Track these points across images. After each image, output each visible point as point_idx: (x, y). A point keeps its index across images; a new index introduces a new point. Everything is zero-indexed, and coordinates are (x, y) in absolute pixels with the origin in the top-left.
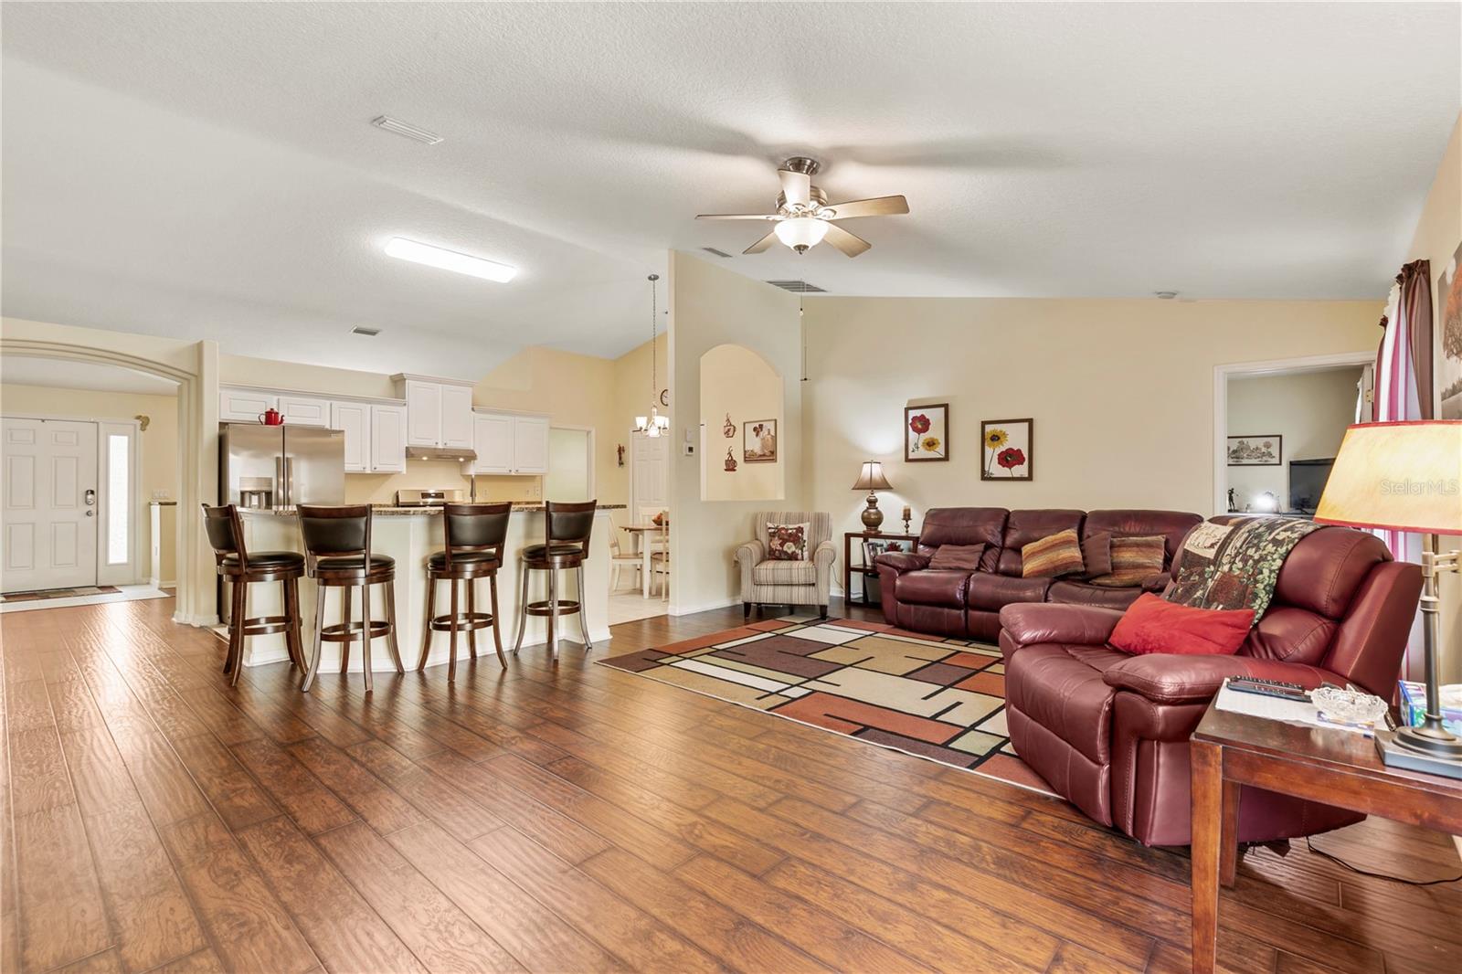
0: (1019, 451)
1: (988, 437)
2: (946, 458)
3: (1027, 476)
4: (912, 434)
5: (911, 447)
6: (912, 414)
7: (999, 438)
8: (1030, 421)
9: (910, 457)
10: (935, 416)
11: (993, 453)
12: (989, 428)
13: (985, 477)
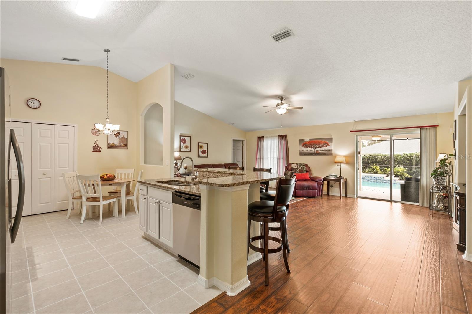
0: (205, 150)
1: (200, 146)
2: (190, 151)
3: (207, 156)
4: (182, 144)
5: (181, 147)
6: (182, 138)
7: (202, 147)
8: (207, 144)
9: (181, 150)
10: (188, 139)
11: (200, 150)
12: (200, 144)
13: (199, 156)
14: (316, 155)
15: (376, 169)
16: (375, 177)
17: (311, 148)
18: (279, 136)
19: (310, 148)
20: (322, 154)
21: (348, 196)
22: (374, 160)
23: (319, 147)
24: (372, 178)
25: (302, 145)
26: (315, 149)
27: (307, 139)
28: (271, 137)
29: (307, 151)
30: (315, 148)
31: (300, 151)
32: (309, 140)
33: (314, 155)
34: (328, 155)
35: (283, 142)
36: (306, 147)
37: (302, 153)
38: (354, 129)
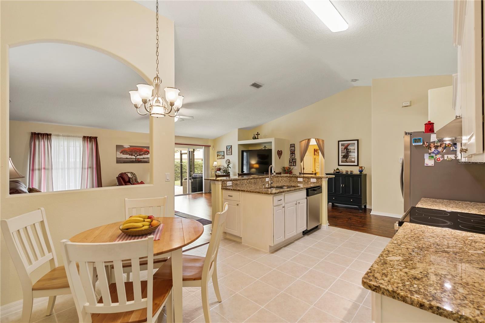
14: (136, 163)
17: (132, 155)
18: (84, 137)
19: (130, 155)
20: (143, 162)
23: (140, 155)
25: (120, 152)
26: (136, 157)
27: (126, 146)
29: (127, 158)
30: (136, 156)
31: (117, 158)
32: (129, 147)
33: (135, 163)
36: (126, 154)
37: (119, 161)
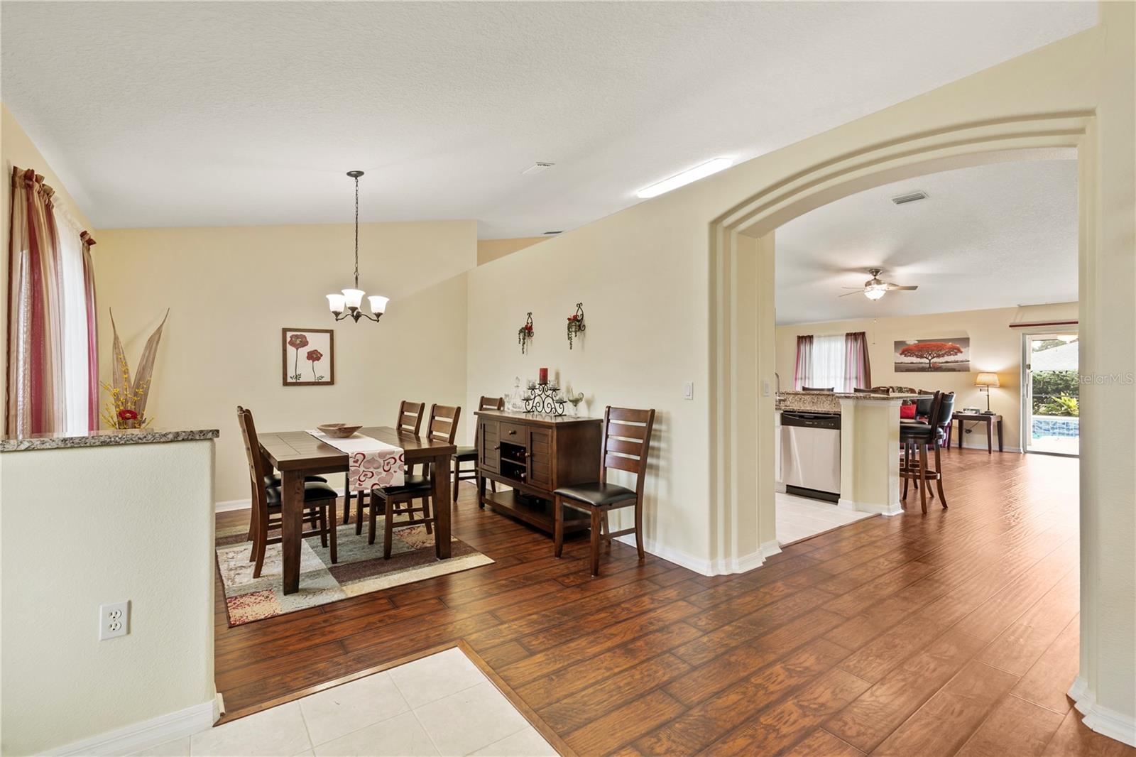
14: (931, 371)
15: (1068, 406)
16: (1064, 424)
17: (922, 357)
18: (848, 335)
19: (918, 357)
20: (946, 369)
21: (1004, 450)
22: (1061, 384)
23: (938, 356)
24: (1058, 425)
25: (900, 352)
26: (930, 360)
27: (911, 341)
28: (829, 336)
29: (912, 363)
30: (930, 358)
31: (896, 363)
32: (917, 342)
33: (928, 371)
34: (959, 371)
35: (855, 346)
36: (910, 356)
37: (899, 368)
38: (1018, 321)
